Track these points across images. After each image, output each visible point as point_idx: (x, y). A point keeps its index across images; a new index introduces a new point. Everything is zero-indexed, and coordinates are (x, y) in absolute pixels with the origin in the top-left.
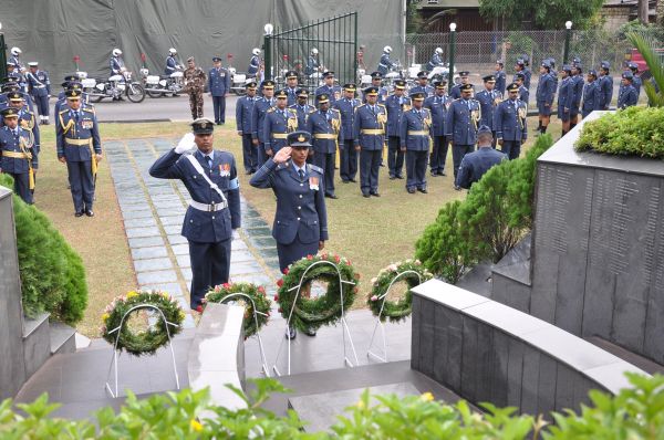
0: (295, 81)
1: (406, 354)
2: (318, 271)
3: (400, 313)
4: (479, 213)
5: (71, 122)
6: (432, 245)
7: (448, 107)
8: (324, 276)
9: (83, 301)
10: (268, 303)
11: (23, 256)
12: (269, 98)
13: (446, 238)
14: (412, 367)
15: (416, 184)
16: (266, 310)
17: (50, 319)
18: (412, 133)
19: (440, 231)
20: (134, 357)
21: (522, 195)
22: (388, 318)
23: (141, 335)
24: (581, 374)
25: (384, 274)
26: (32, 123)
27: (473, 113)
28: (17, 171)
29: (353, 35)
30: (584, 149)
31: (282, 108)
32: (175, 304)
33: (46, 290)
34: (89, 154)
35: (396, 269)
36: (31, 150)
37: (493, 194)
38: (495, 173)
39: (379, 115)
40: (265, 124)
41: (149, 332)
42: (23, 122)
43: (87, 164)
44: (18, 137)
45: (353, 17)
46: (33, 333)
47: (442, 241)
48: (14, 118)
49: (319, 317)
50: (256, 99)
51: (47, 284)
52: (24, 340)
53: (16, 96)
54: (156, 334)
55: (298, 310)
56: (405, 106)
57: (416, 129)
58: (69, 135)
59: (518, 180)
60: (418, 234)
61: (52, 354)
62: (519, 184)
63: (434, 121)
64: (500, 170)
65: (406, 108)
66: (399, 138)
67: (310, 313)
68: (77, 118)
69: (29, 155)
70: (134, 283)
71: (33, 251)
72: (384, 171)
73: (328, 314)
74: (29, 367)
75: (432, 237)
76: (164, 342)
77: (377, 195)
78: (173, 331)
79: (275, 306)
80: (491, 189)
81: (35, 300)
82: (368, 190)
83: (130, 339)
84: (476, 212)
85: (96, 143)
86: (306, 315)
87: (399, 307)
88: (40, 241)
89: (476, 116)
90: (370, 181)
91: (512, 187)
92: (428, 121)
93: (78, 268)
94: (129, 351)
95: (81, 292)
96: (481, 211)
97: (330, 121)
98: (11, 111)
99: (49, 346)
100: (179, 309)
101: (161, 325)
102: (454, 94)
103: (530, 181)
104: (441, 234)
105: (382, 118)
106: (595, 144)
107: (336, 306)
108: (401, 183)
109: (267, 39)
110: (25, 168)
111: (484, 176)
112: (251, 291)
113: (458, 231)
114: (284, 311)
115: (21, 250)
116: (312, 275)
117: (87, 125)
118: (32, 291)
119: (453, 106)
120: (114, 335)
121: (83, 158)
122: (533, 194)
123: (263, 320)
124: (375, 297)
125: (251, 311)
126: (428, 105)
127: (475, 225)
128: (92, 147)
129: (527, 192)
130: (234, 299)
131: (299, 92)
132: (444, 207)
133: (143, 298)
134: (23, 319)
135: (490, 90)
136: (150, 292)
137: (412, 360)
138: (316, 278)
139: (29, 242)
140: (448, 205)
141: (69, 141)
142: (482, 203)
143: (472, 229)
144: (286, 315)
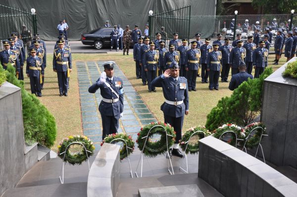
0: (160, 37)
1: (196, 170)
2: (156, 130)
3: (195, 150)
4: (236, 104)
5: (59, 54)
6: (214, 117)
7: (230, 50)
8: (159, 132)
9: (54, 137)
10: (133, 143)
11: (26, 117)
12: (147, 45)
13: (221, 114)
14: (199, 176)
15: (214, 86)
16: (132, 146)
17: (38, 145)
18: (212, 62)
19: (218, 111)
20: (72, 165)
21: (257, 96)
22: (189, 152)
23: (75, 155)
24: (274, 188)
25: (188, 132)
26: (43, 54)
27: (242, 54)
28: (35, 75)
29: (188, 16)
30: (286, 76)
31: (152, 50)
32: (90, 142)
33: (36, 132)
34: (66, 68)
35: (193, 130)
36: (41, 66)
37: (243, 95)
38: (244, 85)
39: (197, 54)
40: (144, 57)
41: (79, 154)
42: (40, 54)
43: (65, 73)
44: (35, 61)
45: (189, 8)
46: (29, 152)
47: (219, 115)
48: (34, 52)
49: (156, 151)
50: (142, 45)
51: (36, 130)
52: (25, 154)
53: (37, 42)
54: (82, 155)
55: (146, 147)
56: (210, 50)
57: (214, 61)
58: (58, 60)
59: (255, 89)
60: (208, 112)
61: (38, 161)
62: (255, 91)
63: (223, 57)
64: (247, 84)
65: (210, 51)
66: (206, 64)
67: (152, 148)
68: (62, 52)
69: (40, 69)
70: (81, 128)
71: (30, 115)
72: (199, 79)
73: (161, 150)
74: (27, 167)
75: (215, 114)
76: (85, 159)
77: (195, 91)
78: (90, 154)
79: (136, 145)
80: (242, 92)
81: (30, 137)
82: (191, 88)
83: (70, 157)
84: (235, 103)
85: (70, 64)
86: (150, 150)
87: (194, 147)
88: (33, 111)
89: (244, 55)
90: (191, 84)
91: (252, 93)
92: (220, 57)
93: (53, 122)
94: (70, 162)
95: (54, 133)
96: (237, 102)
97: (174, 57)
98: (33, 49)
99: (37, 157)
100: (92, 145)
101: (84, 152)
102: (234, 44)
103: (261, 90)
104: (219, 112)
105: (199, 55)
106: (292, 74)
107: (164, 146)
108: (207, 85)
109: (150, 17)
110: (38, 74)
111: (239, 86)
112: (125, 138)
113: (226, 111)
114: (140, 147)
115: (24, 115)
116: (153, 132)
117: (66, 55)
118: (29, 133)
119: (233, 50)
120: (63, 155)
121: (64, 70)
122: (261, 96)
123: (131, 151)
124: (183, 142)
125: (125, 146)
126: (221, 49)
127: (234, 109)
128: (68, 66)
129: (259, 95)
130: (117, 141)
131: (161, 42)
132: (221, 100)
133: (75, 139)
134: (25, 145)
135: (250, 42)
136: (79, 137)
137: (198, 173)
138: (155, 133)
139: (28, 112)
140: (223, 99)
141: (58, 63)
142: (238, 99)
143: (232, 111)
144: (141, 149)
